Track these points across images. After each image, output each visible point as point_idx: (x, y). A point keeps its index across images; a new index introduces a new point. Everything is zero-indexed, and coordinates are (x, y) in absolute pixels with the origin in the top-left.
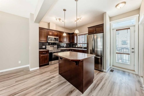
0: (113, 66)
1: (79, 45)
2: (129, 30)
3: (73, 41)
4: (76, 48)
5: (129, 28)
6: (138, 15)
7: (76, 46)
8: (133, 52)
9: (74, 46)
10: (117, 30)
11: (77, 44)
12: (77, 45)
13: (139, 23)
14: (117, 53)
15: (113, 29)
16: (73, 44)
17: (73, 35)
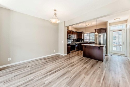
0: (111, 53)
1: (85, 41)
2: (121, 31)
3: (81, 38)
4: (83, 42)
5: (121, 30)
6: (126, 24)
7: (83, 41)
8: (123, 44)
9: (81, 41)
10: (113, 31)
13: (127, 28)
14: (114, 45)
15: (111, 31)
16: (80, 40)
17: (81, 33)
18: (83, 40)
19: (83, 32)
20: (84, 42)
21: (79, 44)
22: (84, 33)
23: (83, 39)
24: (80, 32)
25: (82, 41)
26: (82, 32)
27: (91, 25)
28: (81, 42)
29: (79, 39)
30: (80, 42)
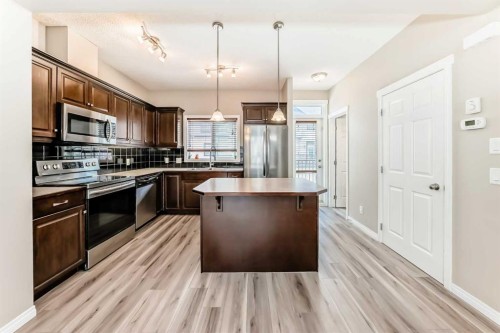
1: (190, 157)
3: (168, 141)
4: (178, 166)
5: (316, 122)
6: (327, 101)
7: (179, 161)
8: (320, 167)
9: (167, 160)
10: (297, 122)
11: (183, 153)
12: (183, 157)
14: (298, 172)
16: (164, 152)
17: (168, 115)
18: (180, 152)
19: (182, 111)
20: (184, 165)
21: (158, 180)
22: (185, 117)
23: (183, 149)
24: (161, 109)
25: (171, 159)
26: (174, 110)
27: (233, 76)
28: (171, 164)
29: (155, 146)
30: (164, 165)
